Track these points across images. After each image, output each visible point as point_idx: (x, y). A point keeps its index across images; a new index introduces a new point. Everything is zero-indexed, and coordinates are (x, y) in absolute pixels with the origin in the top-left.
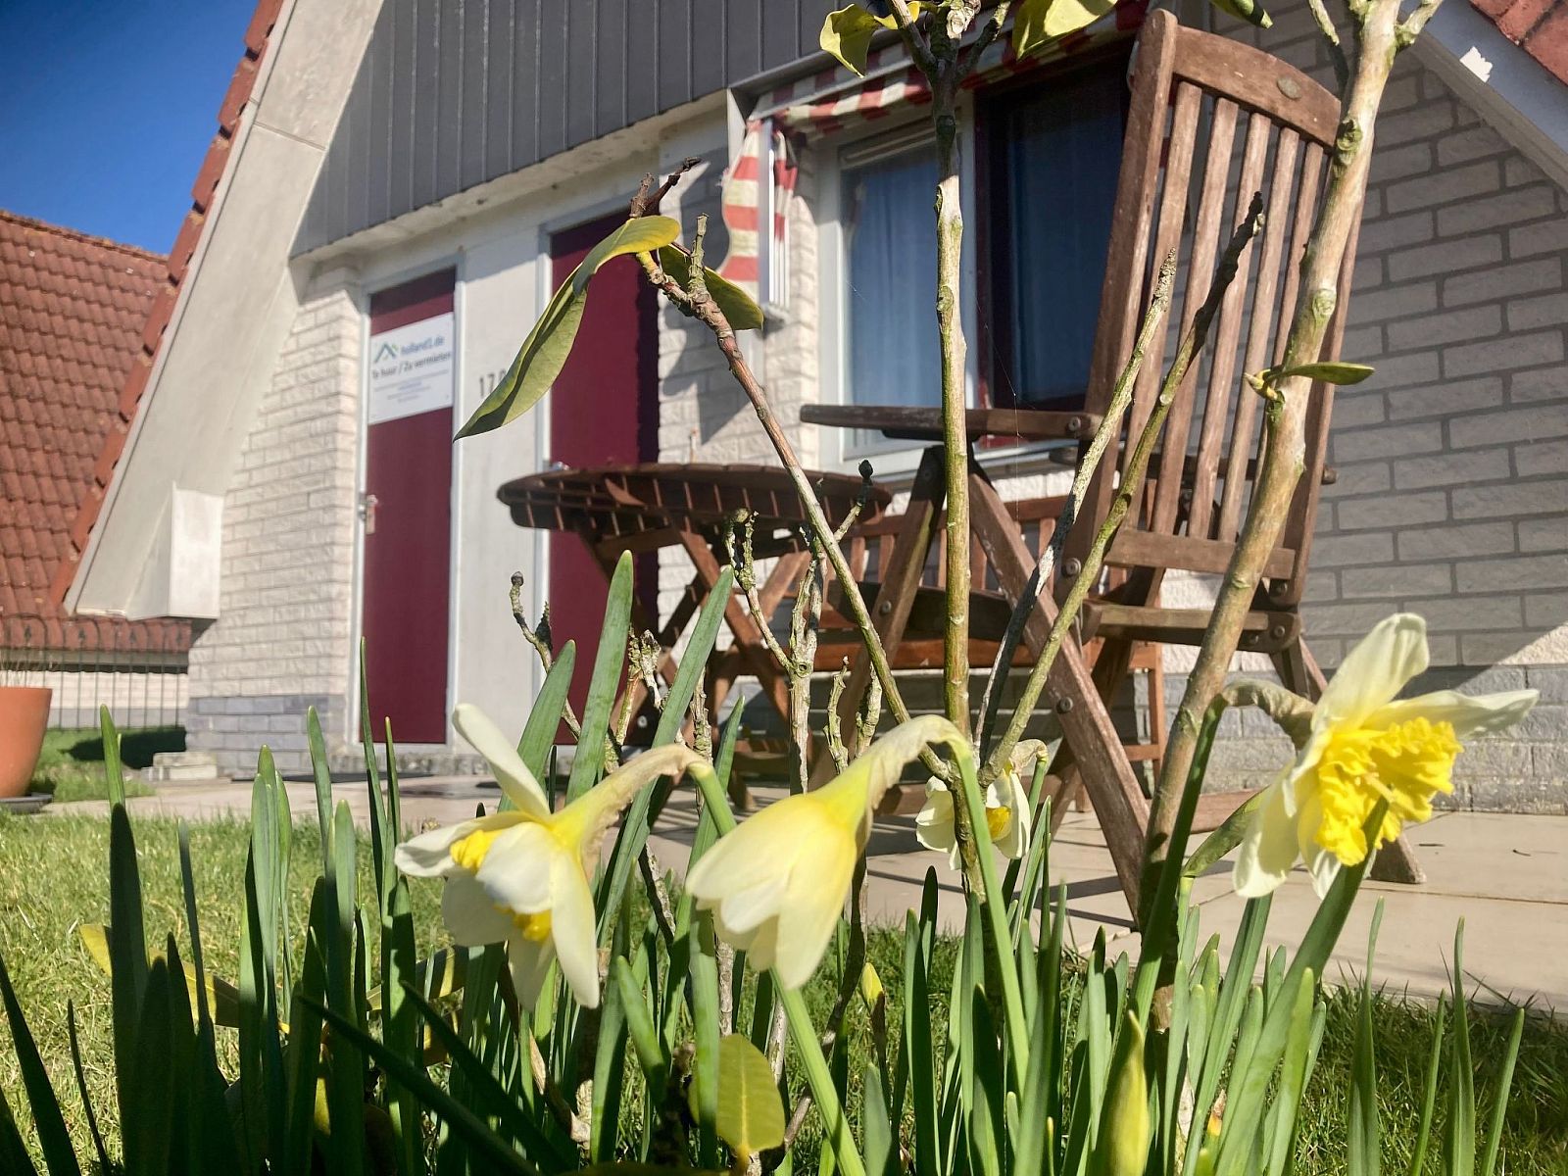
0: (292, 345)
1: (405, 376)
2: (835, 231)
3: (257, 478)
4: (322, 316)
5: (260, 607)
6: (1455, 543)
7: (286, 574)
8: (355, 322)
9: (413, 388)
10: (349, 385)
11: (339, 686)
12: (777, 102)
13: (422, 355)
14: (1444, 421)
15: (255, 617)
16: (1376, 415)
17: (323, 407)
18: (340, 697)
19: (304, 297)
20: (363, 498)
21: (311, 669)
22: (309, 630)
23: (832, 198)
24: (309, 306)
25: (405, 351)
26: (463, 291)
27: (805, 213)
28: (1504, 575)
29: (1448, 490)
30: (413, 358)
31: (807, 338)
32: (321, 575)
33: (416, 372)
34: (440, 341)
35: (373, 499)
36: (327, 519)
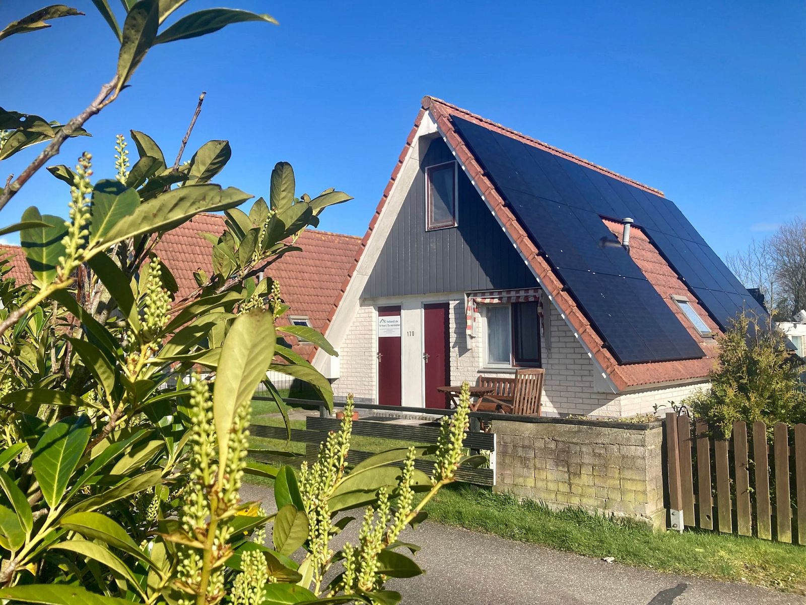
0: (358, 316)
1: (388, 327)
2: (485, 319)
3: (349, 346)
4: (367, 311)
5: (351, 376)
6: (583, 395)
7: (359, 370)
8: (375, 313)
9: (390, 331)
10: (374, 328)
11: (374, 397)
12: (474, 296)
13: (392, 324)
14: (582, 376)
15: (350, 379)
16: (573, 374)
17: (368, 332)
18: (374, 399)
19: (361, 306)
20: (378, 354)
21: (367, 392)
22: (366, 383)
23: (485, 313)
24: (363, 308)
25: (388, 322)
26: (403, 312)
27: (480, 316)
28: (589, 401)
29: (582, 387)
30: (390, 324)
31: (480, 340)
32: (369, 371)
33: (391, 327)
34: (397, 321)
35: (380, 354)
36: (370, 358)
